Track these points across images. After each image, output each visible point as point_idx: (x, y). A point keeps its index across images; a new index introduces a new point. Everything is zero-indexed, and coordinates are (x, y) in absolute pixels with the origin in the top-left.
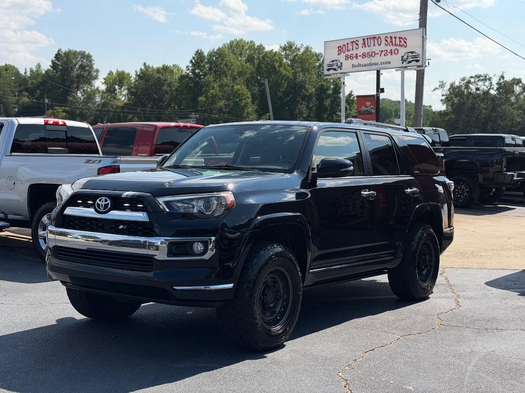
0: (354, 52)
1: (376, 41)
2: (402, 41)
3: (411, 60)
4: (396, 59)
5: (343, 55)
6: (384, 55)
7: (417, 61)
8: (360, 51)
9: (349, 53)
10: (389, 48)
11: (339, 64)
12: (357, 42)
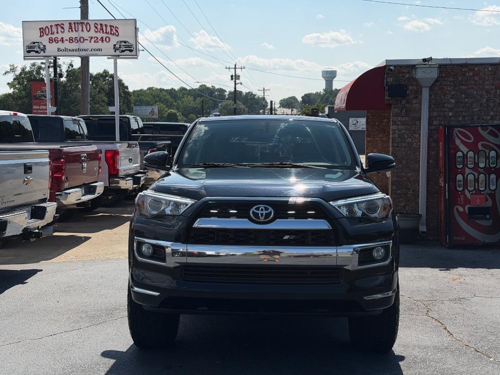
0: (60, 36)
1: (84, 27)
2: (114, 30)
3: (124, 49)
4: (108, 47)
5: (46, 38)
6: (95, 42)
7: (131, 51)
8: (67, 35)
9: (53, 36)
11: (42, 47)
12: (62, 26)
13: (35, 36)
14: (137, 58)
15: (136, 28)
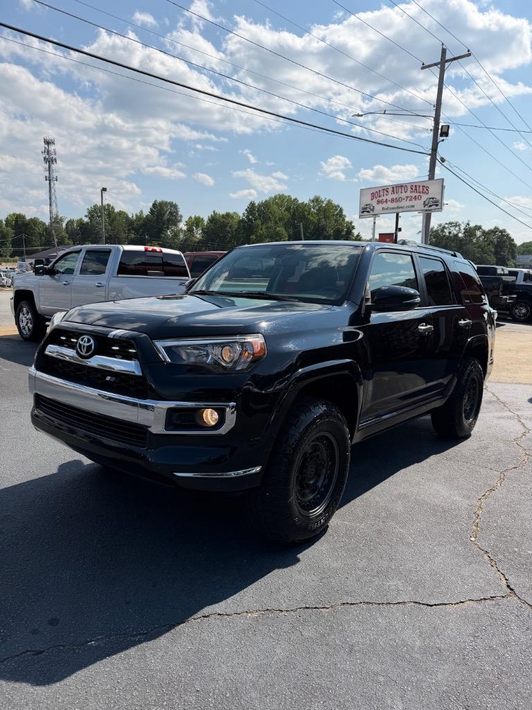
0: (384, 198)
1: (403, 189)
2: (425, 190)
3: (432, 204)
4: (419, 204)
5: (375, 200)
6: (410, 200)
7: (437, 205)
8: (390, 197)
9: (380, 199)
10: (414, 195)
11: (372, 207)
12: (387, 190)
13: (367, 200)
14: (441, 211)
15: (442, 186)
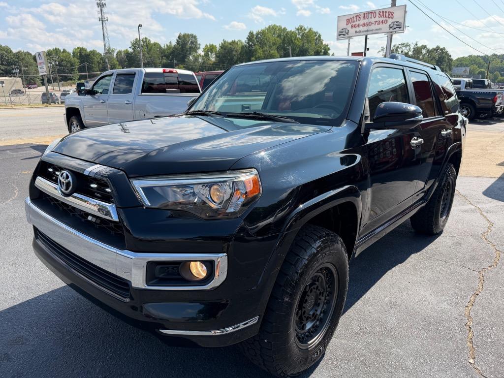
0: (357, 23)
1: (372, 15)
2: (391, 15)
3: (396, 27)
4: (385, 27)
6: (378, 24)
7: (400, 28)
8: (361, 22)
9: (354, 24)
10: (381, 19)
11: (347, 31)
12: (360, 16)
13: (343, 25)
14: (403, 33)
15: (405, 11)
